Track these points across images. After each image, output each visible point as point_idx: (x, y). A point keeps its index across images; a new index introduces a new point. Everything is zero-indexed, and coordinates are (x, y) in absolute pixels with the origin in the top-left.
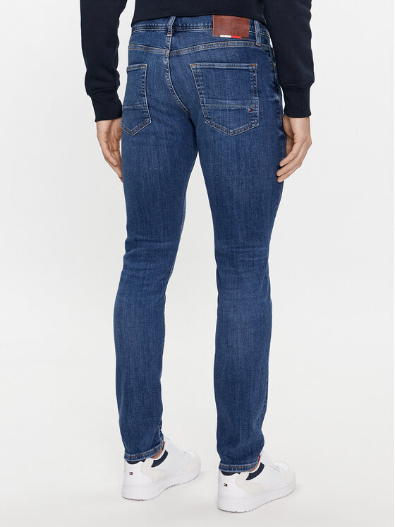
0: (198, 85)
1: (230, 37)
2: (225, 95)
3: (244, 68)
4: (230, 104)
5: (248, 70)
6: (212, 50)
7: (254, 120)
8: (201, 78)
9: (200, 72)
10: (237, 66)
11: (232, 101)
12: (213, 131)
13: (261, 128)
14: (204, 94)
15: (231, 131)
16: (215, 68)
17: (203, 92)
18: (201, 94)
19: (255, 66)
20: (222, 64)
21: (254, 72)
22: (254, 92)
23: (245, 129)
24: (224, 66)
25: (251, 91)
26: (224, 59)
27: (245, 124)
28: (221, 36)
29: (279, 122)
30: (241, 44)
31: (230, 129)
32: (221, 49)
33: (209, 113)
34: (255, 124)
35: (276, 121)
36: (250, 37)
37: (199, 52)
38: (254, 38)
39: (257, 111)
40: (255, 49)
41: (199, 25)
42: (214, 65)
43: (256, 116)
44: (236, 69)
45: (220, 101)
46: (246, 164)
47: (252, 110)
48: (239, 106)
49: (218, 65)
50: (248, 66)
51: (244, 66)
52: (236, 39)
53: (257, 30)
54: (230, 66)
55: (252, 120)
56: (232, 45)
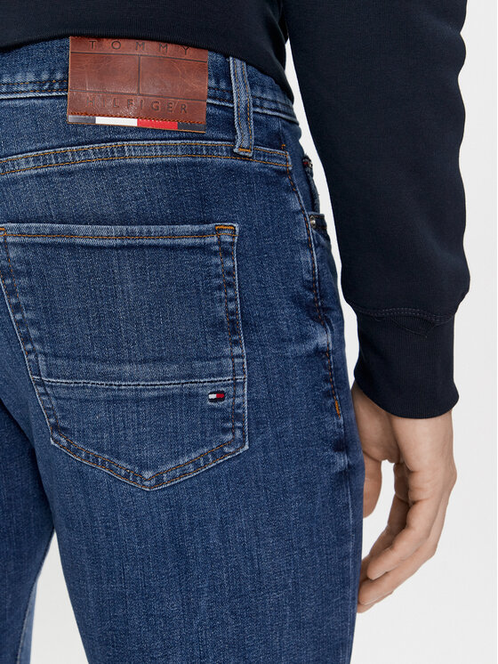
0: (17, 308)
1: (133, 122)
2: (118, 346)
3: (190, 241)
4: (139, 379)
5: (204, 248)
6: (62, 174)
7: (232, 430)
8: (24, 281)
9: (20, 261)
10: (158, 234)
11: (145, 368)
12: (79, 473)
13: (260, 455)
14: (40, 340)
15: (148, 474)
16: (72, 247)
17: (33, 332)
18: (27, 339)
19: (229, 232)
20: (103, 229)
21: (226, 253)
22: (229, 328)
23: (197, 466)
24: (108, 234)
25: (217, 326)
26: (109, 209)
27: (196, 447)
28: (100, 120)
29: (334, 423)
30: (175, 153)
31: (143, 467)
32: (100, 170)
33: (62, 409)
34: (236, 444)
35: (321, 424)
36: (212, 121)
37: (15, 182)
38: (229, 126)
39: (243, 397)
40: (229, 171)
41: (19, 78)
42: (72, 234)
43: (239, 417)
44: (156, 247)
45: (97, 368)
46: (212, 589)
47: (221, 396)
48: (173, 387)
49: (85, 233)
50: (201, 234)
51: (185, 233)
52: (159, 134)
53: (241, 96)
54: (131, 235)
55: (225, 431)
56: (138, 155)
